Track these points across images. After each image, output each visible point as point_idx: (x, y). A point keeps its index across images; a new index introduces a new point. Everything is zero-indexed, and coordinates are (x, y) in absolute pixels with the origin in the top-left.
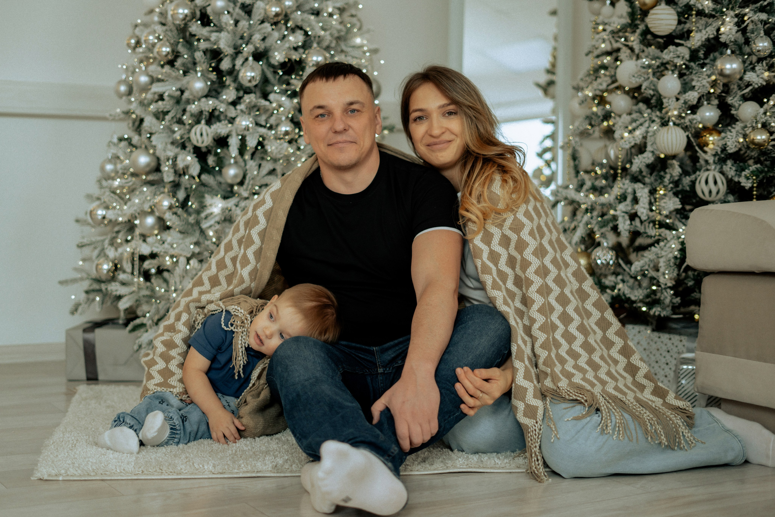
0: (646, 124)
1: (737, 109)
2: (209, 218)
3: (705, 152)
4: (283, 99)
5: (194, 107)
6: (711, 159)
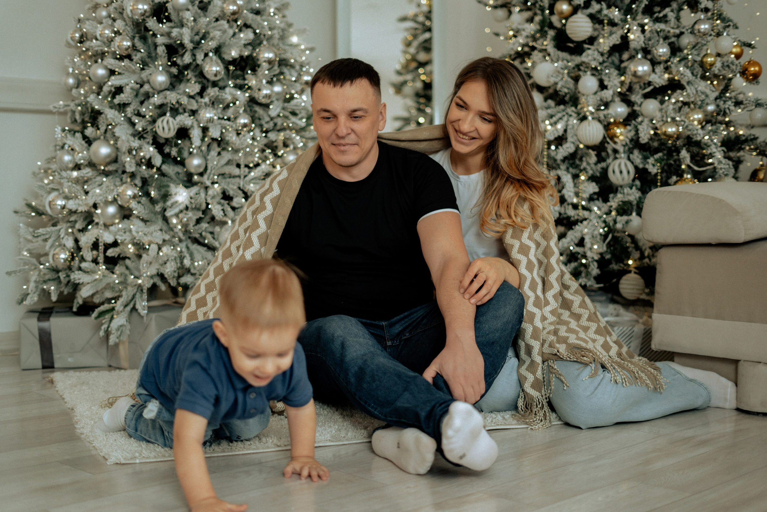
0: (565, 118)
1: (640, 106)
2: (174, 206)
3: (615, 143)
4: (239, 93)
5: (156, 99)
6: (621, 149)
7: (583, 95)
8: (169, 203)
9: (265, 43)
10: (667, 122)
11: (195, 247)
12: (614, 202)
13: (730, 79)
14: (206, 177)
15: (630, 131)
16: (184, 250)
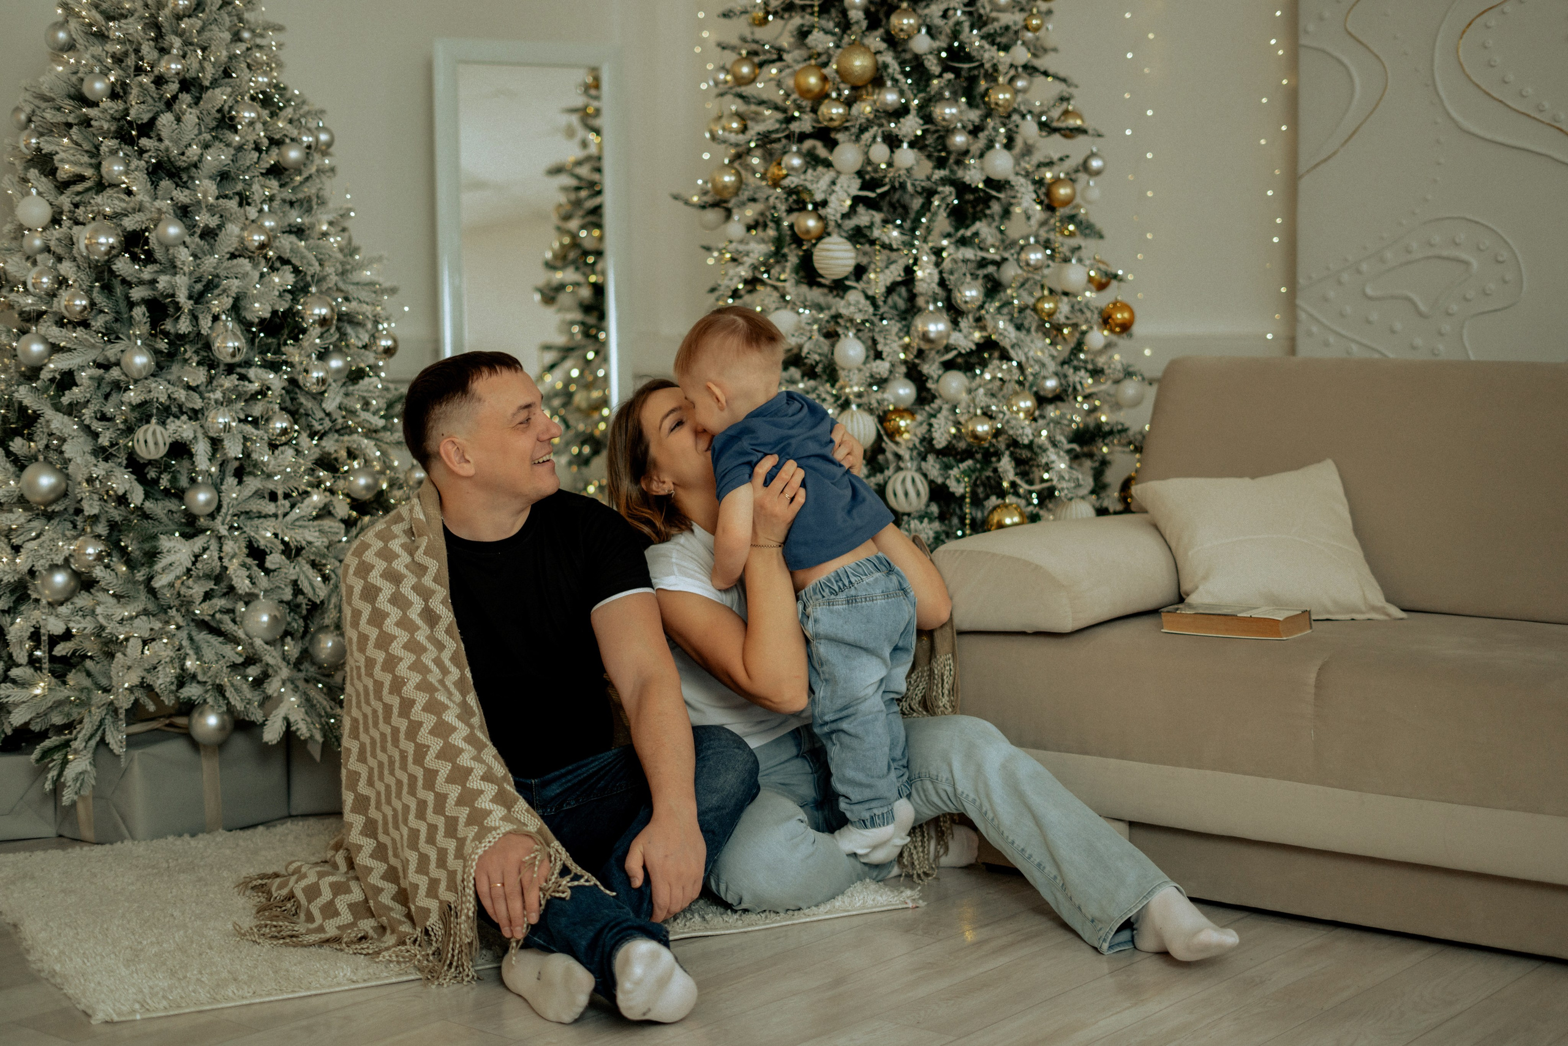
1: (937, 381)
2: (167, 571)
3: (897, 443)
4: (272, 376)
5: (133, 396)
6: (906, 454)
7: (843, 369)
8: (158, 567)
9: (313, 289)
10: (976, 415)
11: (202, 636)
13: (1084, 333)
14: (219, 519)
15: (921, 424)
16: (185, 643)
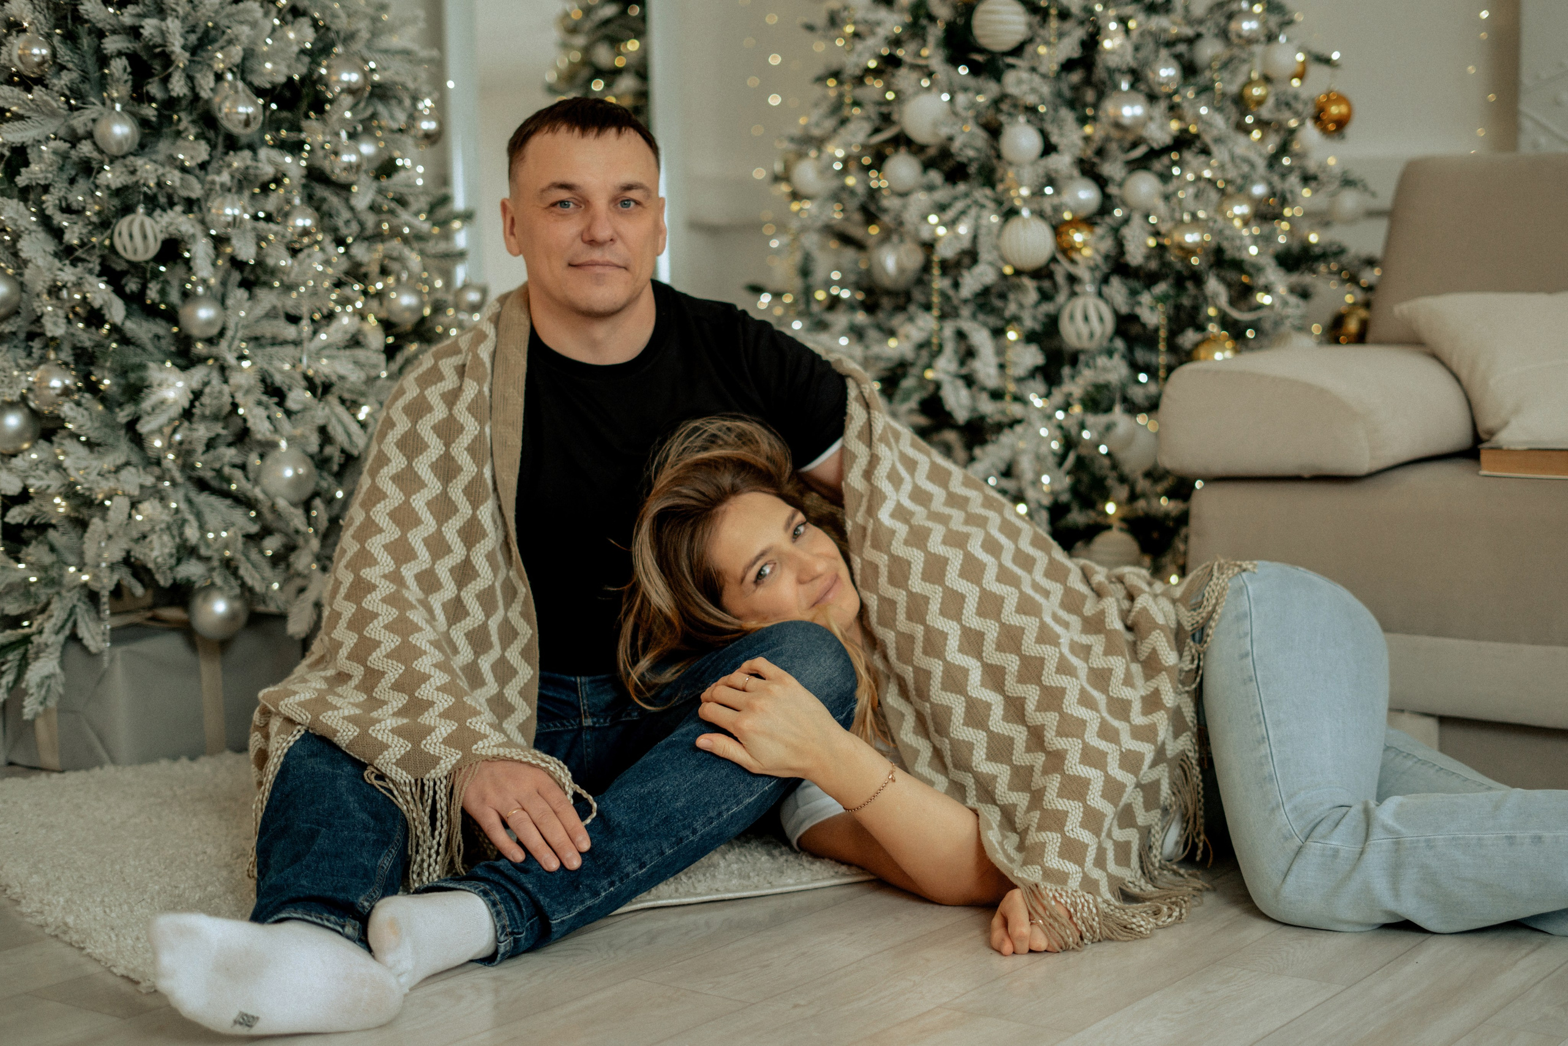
0: (973, 212)
1: (1121, 185)
2: (157, 411)
3: (1073, 261)
4: (288, 159)
5: (111, 176)
6: (1085, 275)
7: (1010, 164)
8: (146, 405)
9: (339, 49)
10: (1182, 221)
11: (203, 499)
12: (1075, 386)
13: (1292, 132)
14: (224, 344)
15: (1102, 238)
16: (184, 506)
